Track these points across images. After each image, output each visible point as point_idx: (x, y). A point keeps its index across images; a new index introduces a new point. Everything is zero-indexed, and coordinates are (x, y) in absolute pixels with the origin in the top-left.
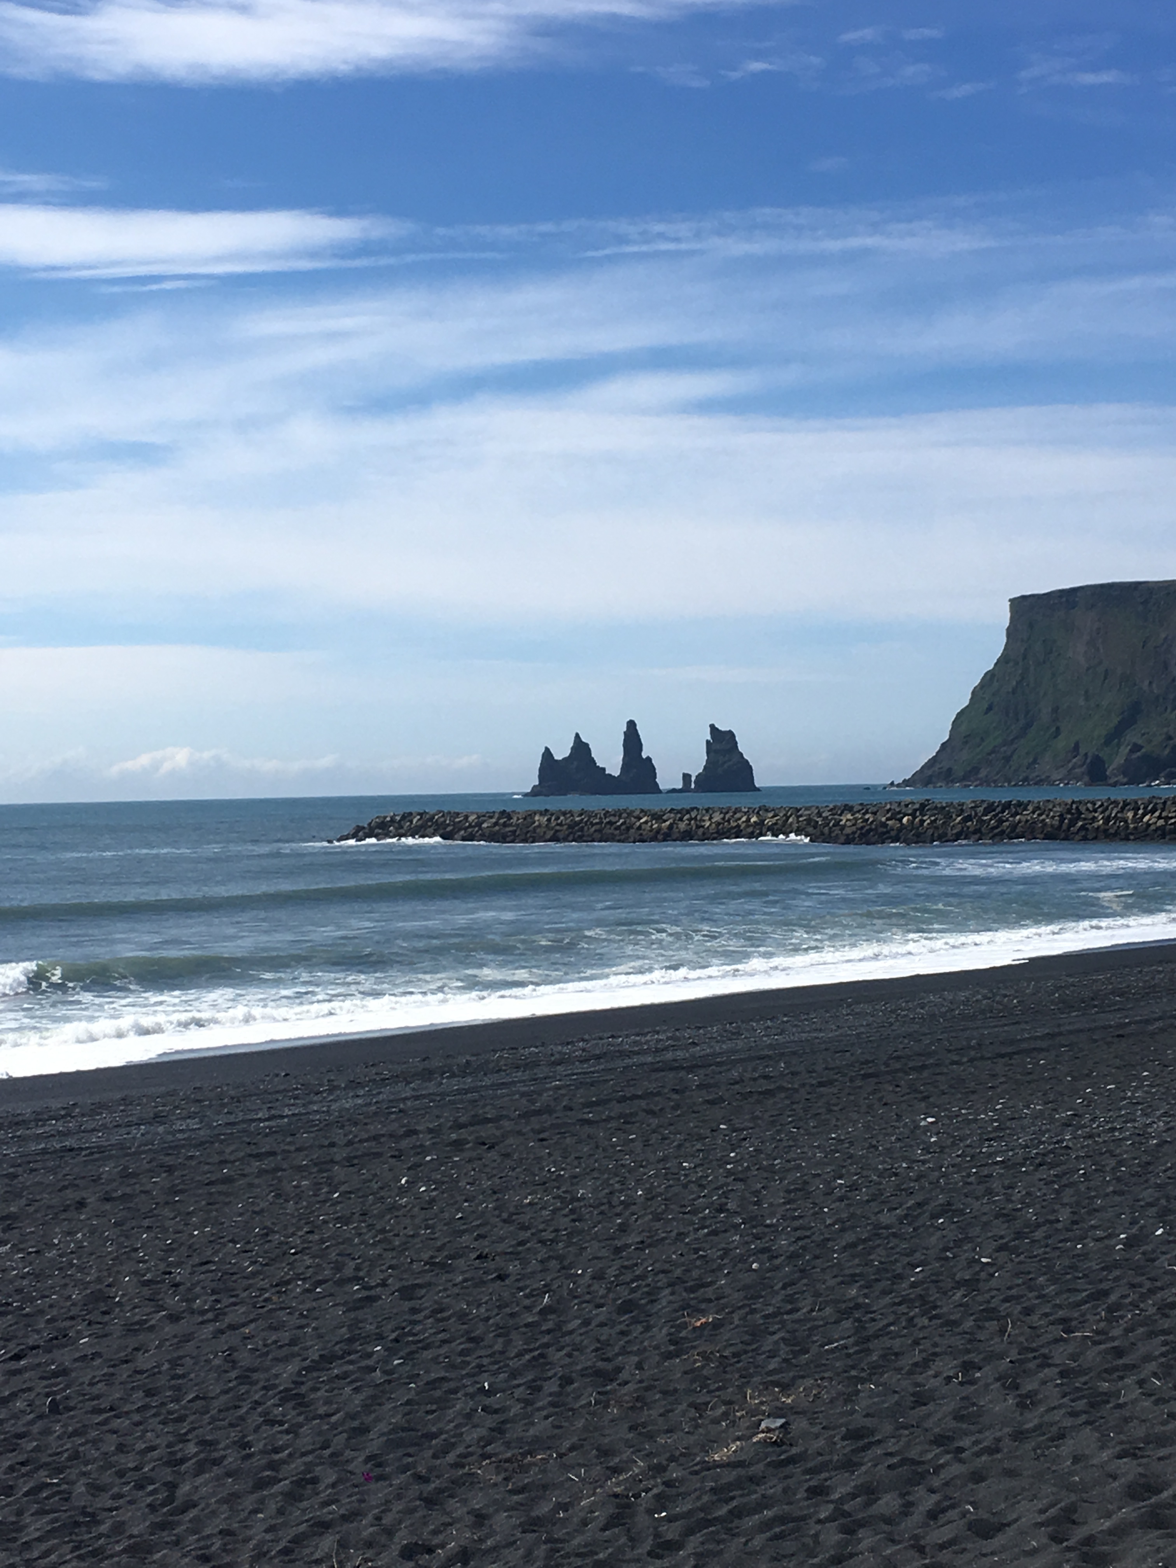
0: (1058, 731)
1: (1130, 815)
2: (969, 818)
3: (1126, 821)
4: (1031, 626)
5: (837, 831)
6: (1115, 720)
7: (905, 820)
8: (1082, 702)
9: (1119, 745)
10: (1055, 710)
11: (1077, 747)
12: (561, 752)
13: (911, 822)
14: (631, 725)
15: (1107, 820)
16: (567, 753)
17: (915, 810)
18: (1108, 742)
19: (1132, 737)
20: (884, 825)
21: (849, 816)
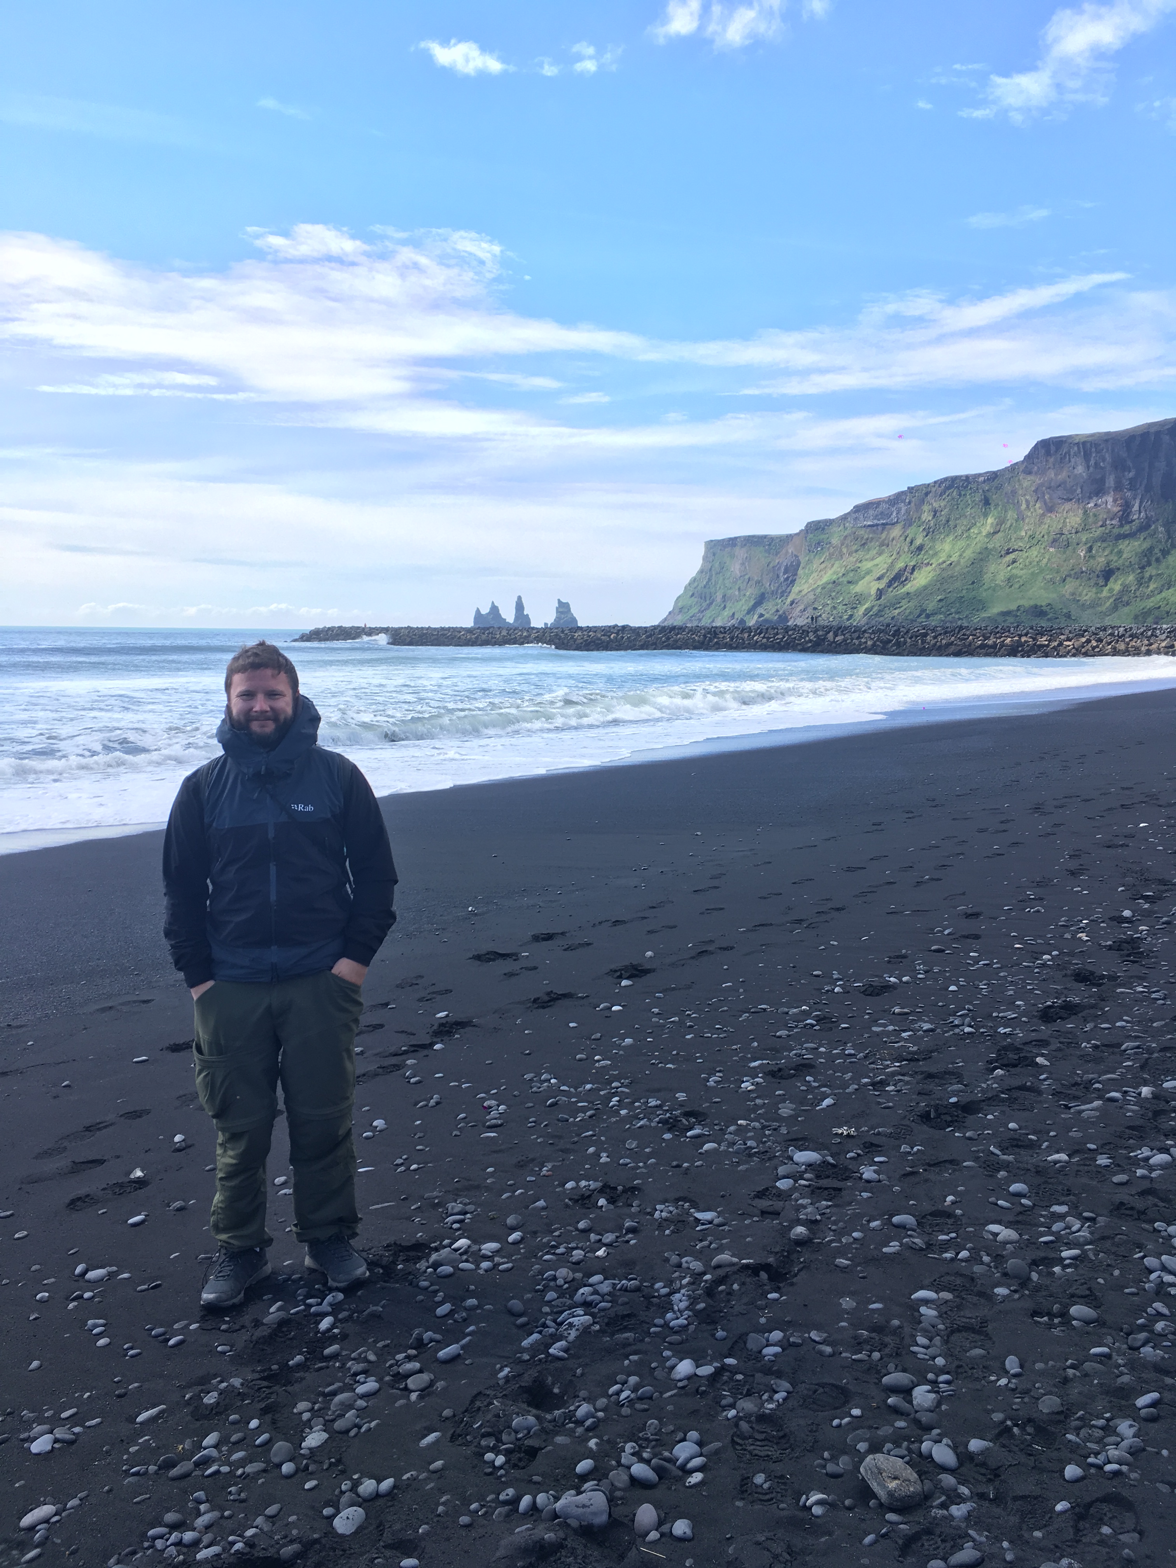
0: (725, 607)
1: (746, 635)
2: (651, 636)
3: (743, 640)
4: (714, 555)
5: (572, 642)
6: (752, 603)
7: (612, 637)
8: (737, 593)
9: (754, 614)
10: (724, 596)
11: (734, 614)
12: (485, 610)
13: (616, 638)
14: (519, 598)
15: (732, 639)
16: (488, 611)
17: (619, 631)
18: (748, 612)
19: (760, 610)
20: (599, 639)
21: (580, 633)
